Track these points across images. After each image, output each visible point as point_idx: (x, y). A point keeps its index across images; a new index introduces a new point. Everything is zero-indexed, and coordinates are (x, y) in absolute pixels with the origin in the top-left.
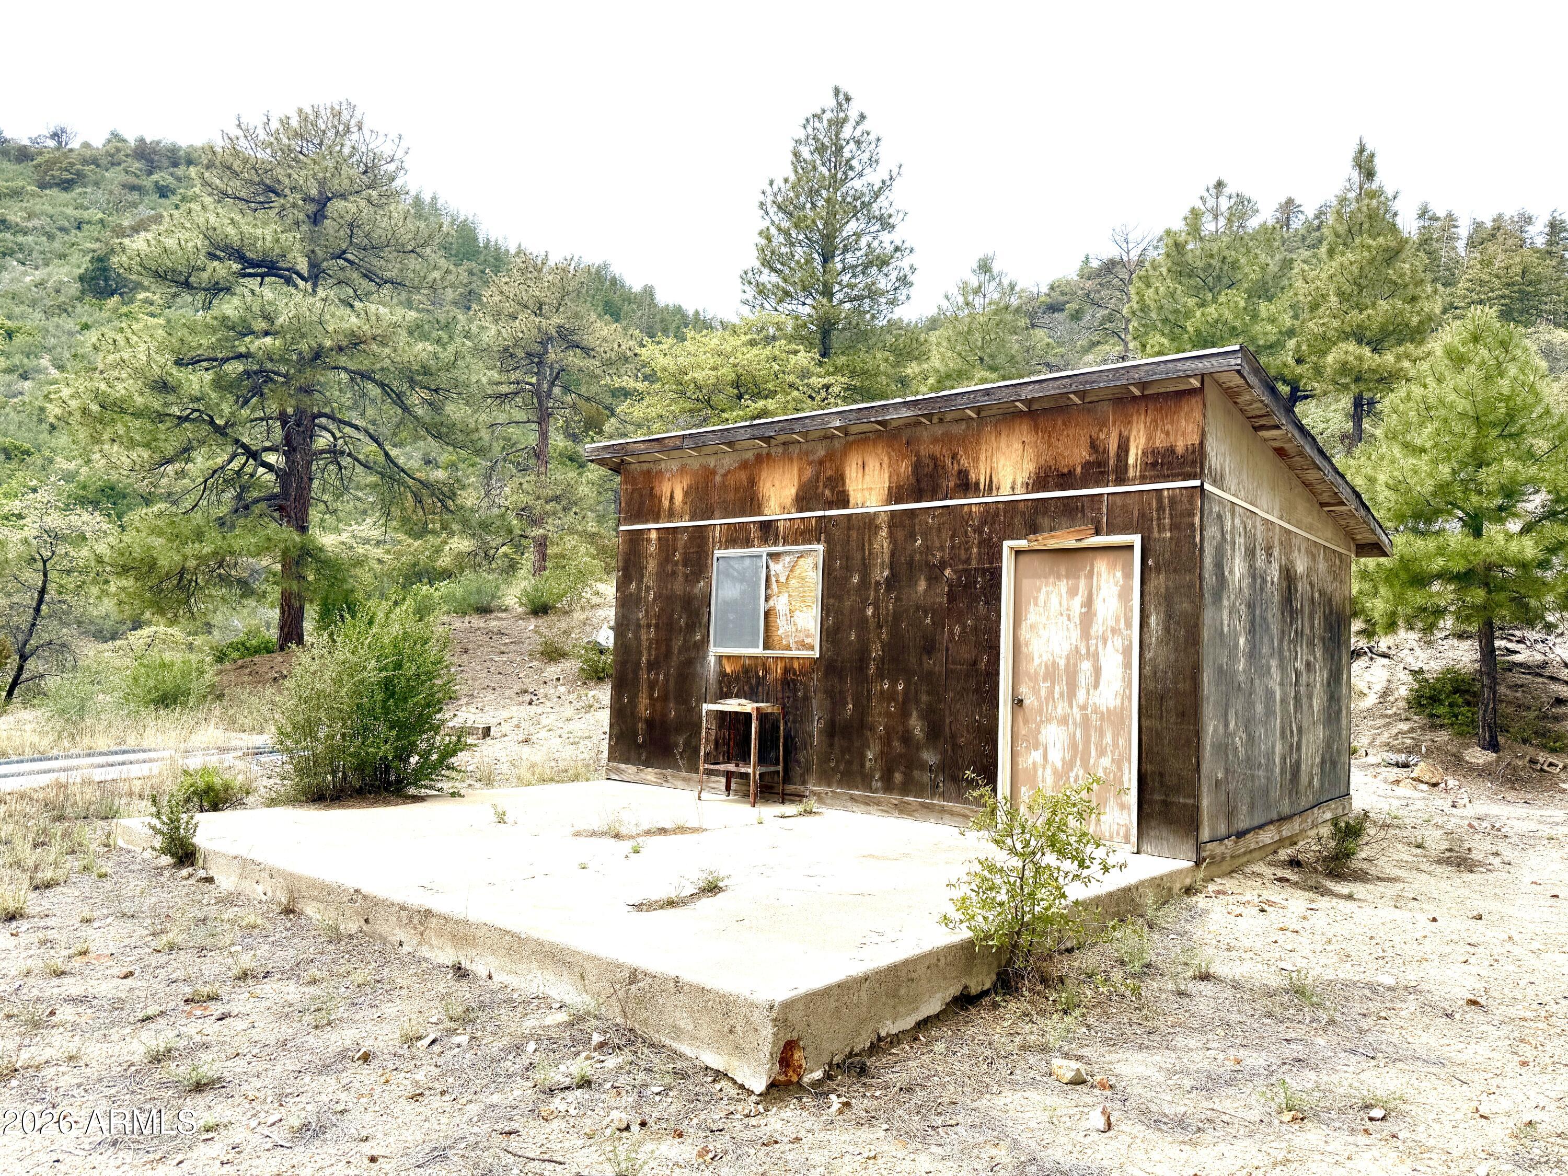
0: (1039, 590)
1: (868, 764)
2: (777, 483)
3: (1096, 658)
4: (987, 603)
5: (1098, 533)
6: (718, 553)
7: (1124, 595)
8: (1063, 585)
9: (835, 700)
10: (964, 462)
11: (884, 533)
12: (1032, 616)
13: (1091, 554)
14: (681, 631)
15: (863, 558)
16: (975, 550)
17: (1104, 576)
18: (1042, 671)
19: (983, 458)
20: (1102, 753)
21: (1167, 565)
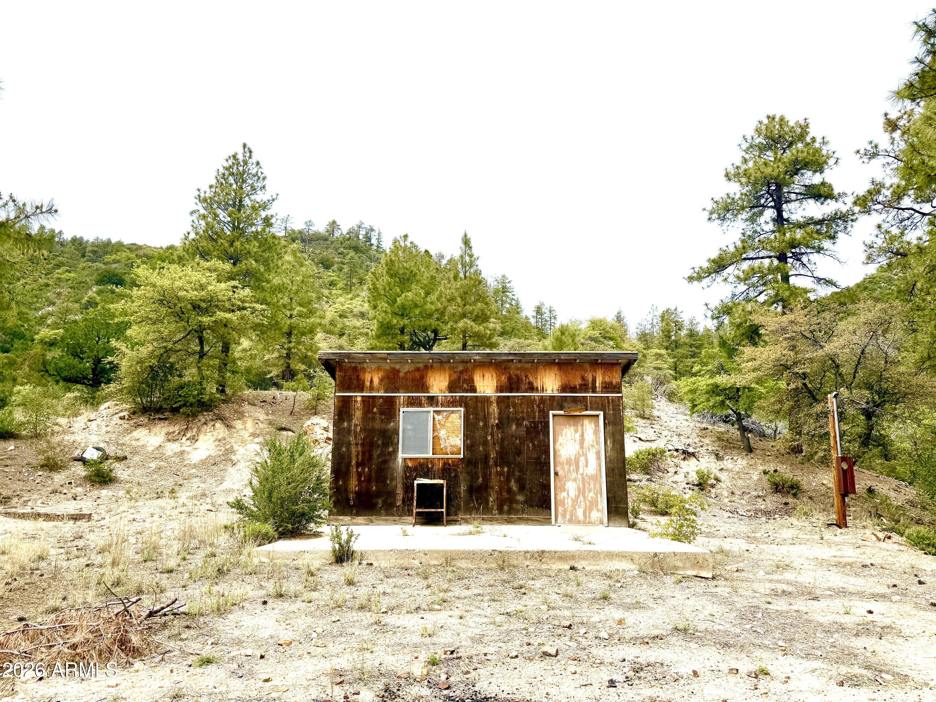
0: (563, 430)
1: (490, 504)
2: (437, 379)
3: (586, 456)
4: (544, 435)
5: (586, 410)
6: (402, 410)
7: (596, 432)
8: (572, 429)
9: (473, 477)
10: (531, 379)
11: (495, 405)
12: (560, 440)
13: (582, 418)
14: (378, 447)
15: (485, 415)
16: (537, 414)
17: (588, 425)
18: (565, 461)
19: (539, 377)
20: (590, 491)
21: (612, 422)
